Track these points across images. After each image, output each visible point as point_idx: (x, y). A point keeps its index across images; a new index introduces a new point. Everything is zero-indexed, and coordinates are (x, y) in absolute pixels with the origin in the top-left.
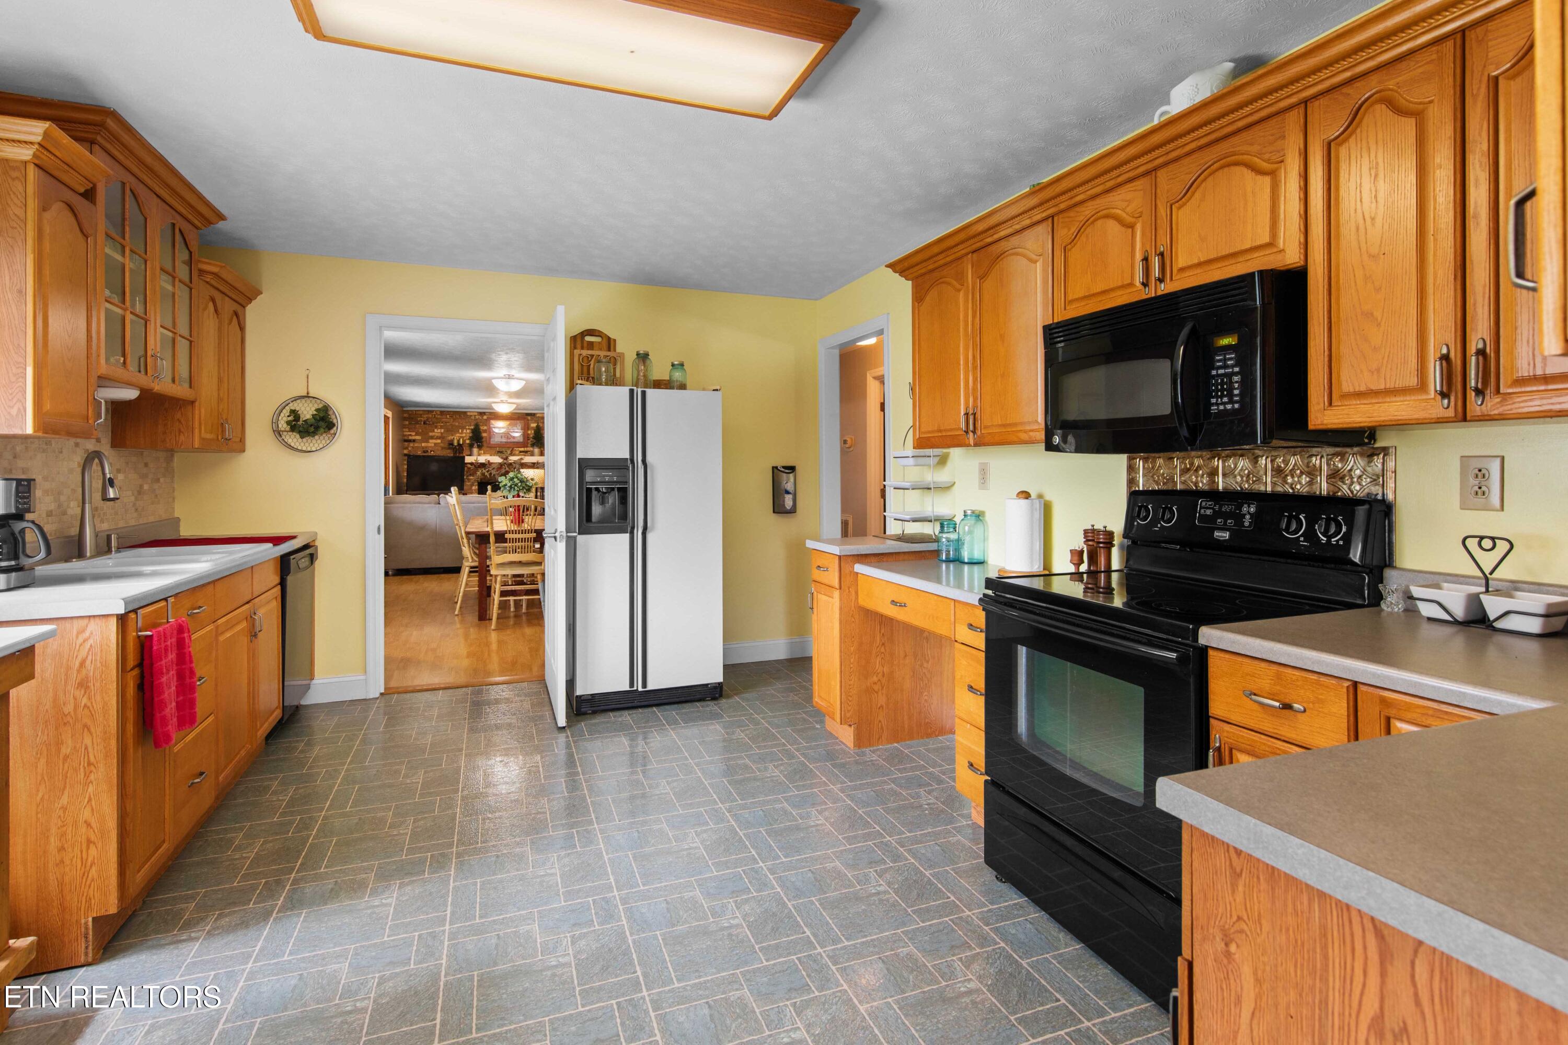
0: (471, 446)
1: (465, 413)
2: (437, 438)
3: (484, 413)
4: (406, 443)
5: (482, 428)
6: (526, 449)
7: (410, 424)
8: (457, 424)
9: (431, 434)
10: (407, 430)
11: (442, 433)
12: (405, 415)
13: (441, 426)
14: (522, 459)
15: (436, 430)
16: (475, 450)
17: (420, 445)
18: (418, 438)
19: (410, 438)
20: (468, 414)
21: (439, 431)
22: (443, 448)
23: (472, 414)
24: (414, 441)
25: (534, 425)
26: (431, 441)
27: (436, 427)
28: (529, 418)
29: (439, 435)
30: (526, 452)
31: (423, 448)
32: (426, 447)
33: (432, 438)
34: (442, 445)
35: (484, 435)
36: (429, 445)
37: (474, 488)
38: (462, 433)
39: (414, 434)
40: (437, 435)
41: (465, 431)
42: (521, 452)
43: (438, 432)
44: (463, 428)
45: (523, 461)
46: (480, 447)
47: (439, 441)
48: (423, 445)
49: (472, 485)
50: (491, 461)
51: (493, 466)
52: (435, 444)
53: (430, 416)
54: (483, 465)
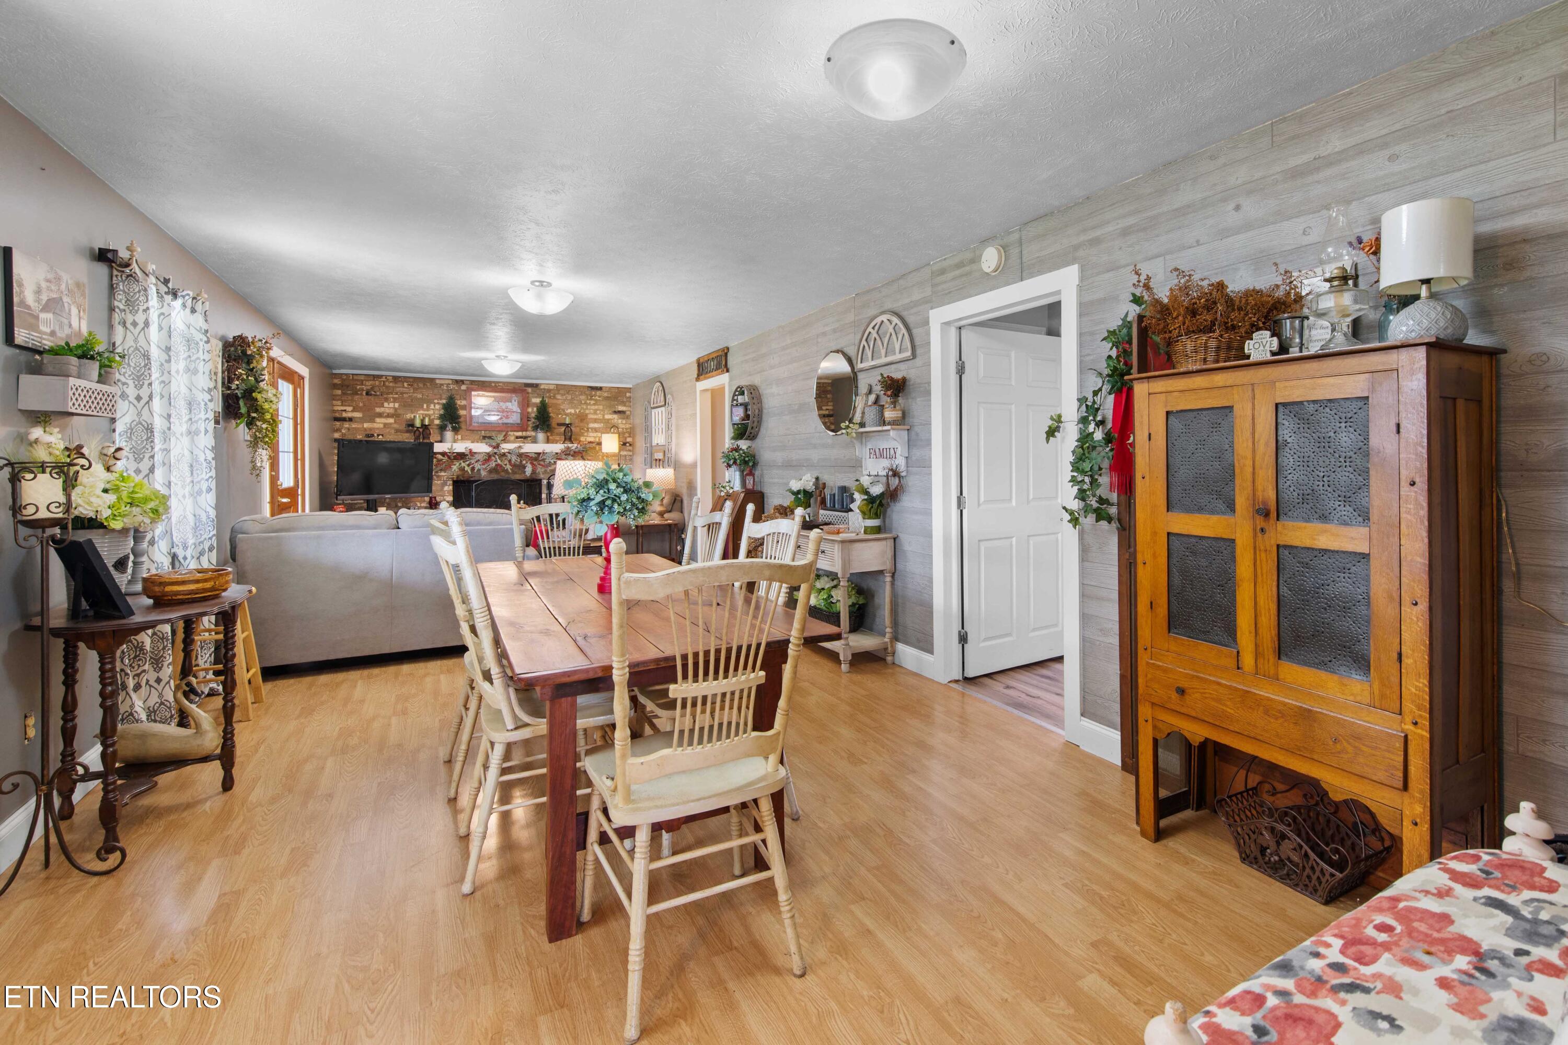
0: (442, 428)
1: (432, 380)
2: (389, 416)
3: (462, 382)
4: (338, 423)
5: (459, 402)
6: (524, 434)
7: (343, 394)
8: (420, 396)
9: (378, 410)
10: (339, 403)
11: (396, 409)
12: (336, 381)
13: (395, 400)
14: (520, 447)
15: (386, 405)
16: (449, 434)
17: (360, 426)
18: (357, 415)
19: (344, 415)
20: (438, 381)
21: (391, 405)
22: (397, 431)
23: (442, 382)
24: (351, 420)
25: (537, 400)
26: (378, 420)
27: (386, 400)
28: (530, 390)
29: (392, 411)
30: (525, 438)
31: (365, 430)
32: (371, 429)
33: (380, 415)
34: (396, 426)
35: (462, 412)
36: (375, 425)
37: (446, 488)
38: (428, 409)
39: (350, 409)
40: (388, 411)
41: (432, 406)
42: (517, 437)
43: (389, 407)
44: (429, 402)
45: (522, 451)
46: (456, 430)
47: (391, 420)
48: (366, 425)
49: (445, 484)
50: (474, 451)
51: (477, 457)
52: (385, 425)
53: (377, 383)
54: (461, 456)
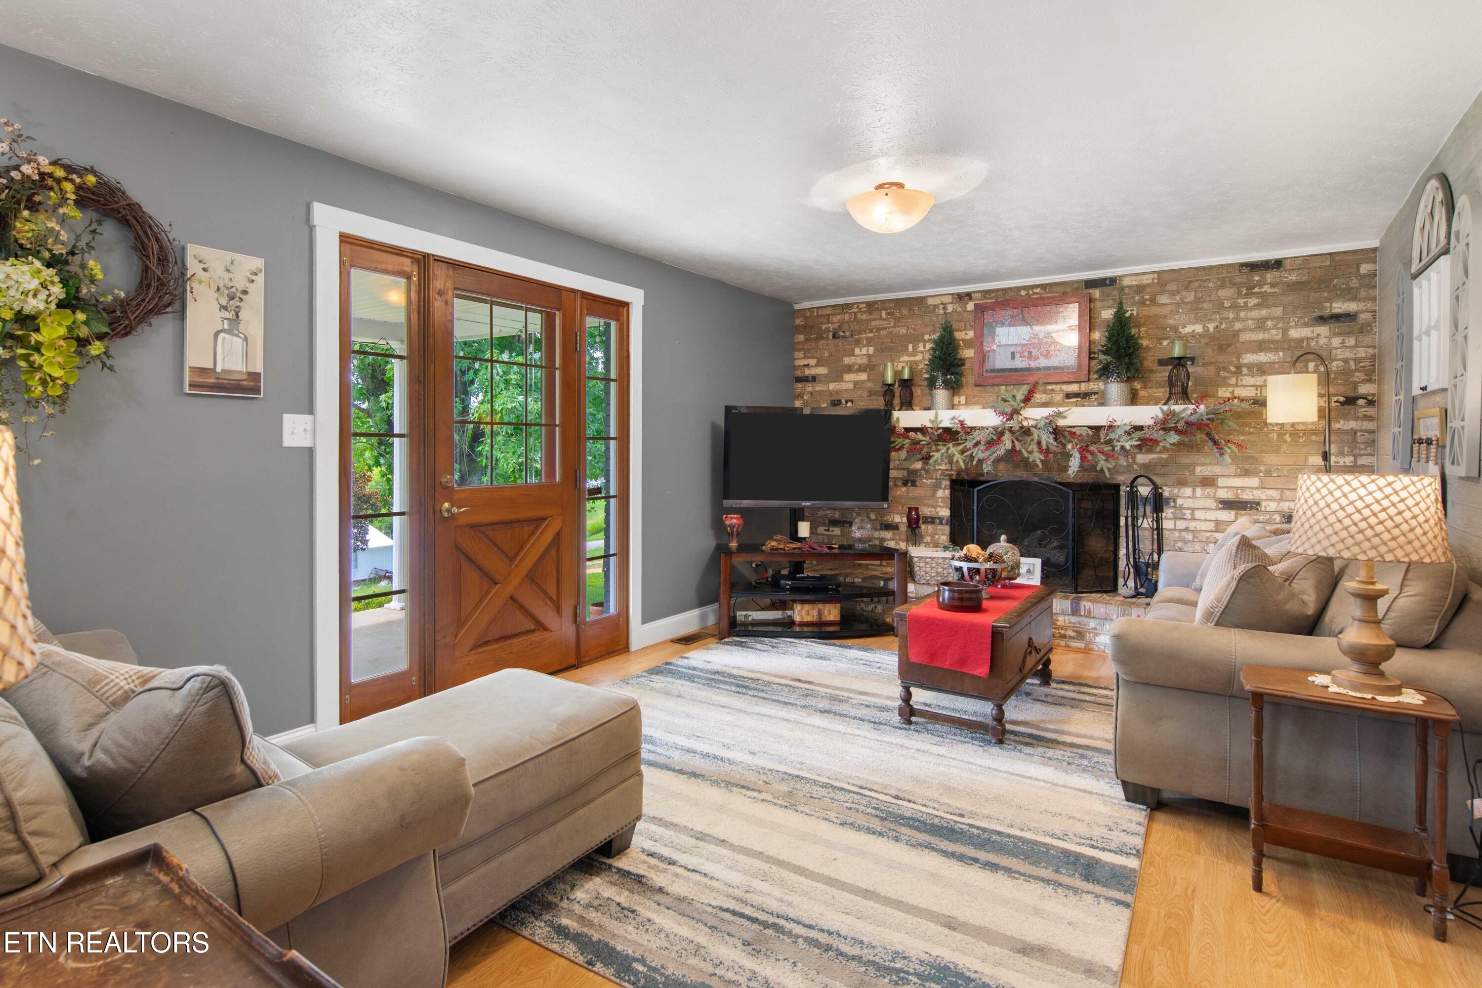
0: (932, 383)
1: (922, 300)
2: (861, 369)
3: (969, 295)
4: (799, 385)
5: (959, 335)
6: (1084, 387)
7: (807, 340)
8: (903, 331)
9: (847, 360)
10: (800, 354)
11: (869, 357)
12: (799, 322)
13: (870, 342)
14: (1059, 415)
15: (857, 351)
16: (941, 395)
17: (825, 388)
18: (822, 370)
19: (808, 372)
20: (930, 302)
21: (864, 351)
22: (871, 393)
23: (937, 301)
24: (814, 379)
25: (1107, 314)
26: (847, 377)
27: (858, 343)
28: (1096, 293)
29: (864, 361)
30: (1085, 396)
31: (831, 393)
32: (838, 392)
33: (849, 369)
34: (869, 385)
35: (968, 353)
36: (844, 386)
37: (940, 493)
38: (914, 354)
39: (813, 362)
40: (859, 361)
41: (921, 347)
42: (1068, 396)
43: (862, 353)
44: (917, 339)
45: (1061, 423)
46: (954, 387)
47: (863, 376)
48: (832, 386)
49: (937, 486)
50: (969, 423)
51: (978, 436)
52: (856, 383)
53: (847, 317)
54: (949, 435)
